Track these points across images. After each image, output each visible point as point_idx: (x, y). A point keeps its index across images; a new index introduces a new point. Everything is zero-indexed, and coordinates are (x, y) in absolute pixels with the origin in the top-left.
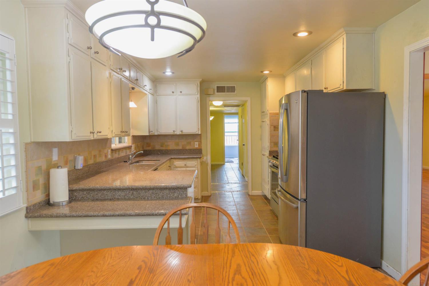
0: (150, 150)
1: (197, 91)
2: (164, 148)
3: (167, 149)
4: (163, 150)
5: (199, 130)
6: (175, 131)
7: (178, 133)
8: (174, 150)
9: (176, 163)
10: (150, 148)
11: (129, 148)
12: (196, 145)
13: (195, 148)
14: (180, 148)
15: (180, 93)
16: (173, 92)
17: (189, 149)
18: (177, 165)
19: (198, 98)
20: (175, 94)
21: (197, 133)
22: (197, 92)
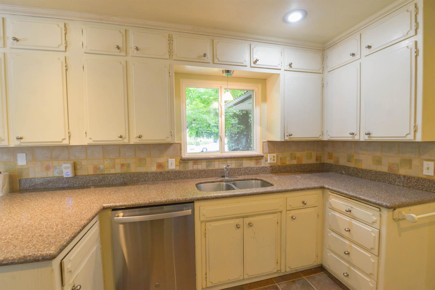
0: (331, 164)
1: (414, 24)
2: (352, 165)
3: (357, 167)
4: (350, 168)
5: (415, 131)
6: (356, 135)
7: (363, 138)
8: (370, 171)
9: (333, 199)
10: (331, 162)
11: (258, 158)
12: (428, 169)
13: (424, 177)
14: (384, 168)
15: (368, 51)
16: (353, 55)
17: (405, 176)
18: (334, 206)
19: (416, 43)
20: (357, 56)
21: (410, 138)
22: (414, 28)
